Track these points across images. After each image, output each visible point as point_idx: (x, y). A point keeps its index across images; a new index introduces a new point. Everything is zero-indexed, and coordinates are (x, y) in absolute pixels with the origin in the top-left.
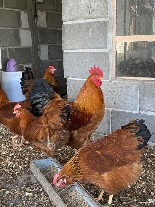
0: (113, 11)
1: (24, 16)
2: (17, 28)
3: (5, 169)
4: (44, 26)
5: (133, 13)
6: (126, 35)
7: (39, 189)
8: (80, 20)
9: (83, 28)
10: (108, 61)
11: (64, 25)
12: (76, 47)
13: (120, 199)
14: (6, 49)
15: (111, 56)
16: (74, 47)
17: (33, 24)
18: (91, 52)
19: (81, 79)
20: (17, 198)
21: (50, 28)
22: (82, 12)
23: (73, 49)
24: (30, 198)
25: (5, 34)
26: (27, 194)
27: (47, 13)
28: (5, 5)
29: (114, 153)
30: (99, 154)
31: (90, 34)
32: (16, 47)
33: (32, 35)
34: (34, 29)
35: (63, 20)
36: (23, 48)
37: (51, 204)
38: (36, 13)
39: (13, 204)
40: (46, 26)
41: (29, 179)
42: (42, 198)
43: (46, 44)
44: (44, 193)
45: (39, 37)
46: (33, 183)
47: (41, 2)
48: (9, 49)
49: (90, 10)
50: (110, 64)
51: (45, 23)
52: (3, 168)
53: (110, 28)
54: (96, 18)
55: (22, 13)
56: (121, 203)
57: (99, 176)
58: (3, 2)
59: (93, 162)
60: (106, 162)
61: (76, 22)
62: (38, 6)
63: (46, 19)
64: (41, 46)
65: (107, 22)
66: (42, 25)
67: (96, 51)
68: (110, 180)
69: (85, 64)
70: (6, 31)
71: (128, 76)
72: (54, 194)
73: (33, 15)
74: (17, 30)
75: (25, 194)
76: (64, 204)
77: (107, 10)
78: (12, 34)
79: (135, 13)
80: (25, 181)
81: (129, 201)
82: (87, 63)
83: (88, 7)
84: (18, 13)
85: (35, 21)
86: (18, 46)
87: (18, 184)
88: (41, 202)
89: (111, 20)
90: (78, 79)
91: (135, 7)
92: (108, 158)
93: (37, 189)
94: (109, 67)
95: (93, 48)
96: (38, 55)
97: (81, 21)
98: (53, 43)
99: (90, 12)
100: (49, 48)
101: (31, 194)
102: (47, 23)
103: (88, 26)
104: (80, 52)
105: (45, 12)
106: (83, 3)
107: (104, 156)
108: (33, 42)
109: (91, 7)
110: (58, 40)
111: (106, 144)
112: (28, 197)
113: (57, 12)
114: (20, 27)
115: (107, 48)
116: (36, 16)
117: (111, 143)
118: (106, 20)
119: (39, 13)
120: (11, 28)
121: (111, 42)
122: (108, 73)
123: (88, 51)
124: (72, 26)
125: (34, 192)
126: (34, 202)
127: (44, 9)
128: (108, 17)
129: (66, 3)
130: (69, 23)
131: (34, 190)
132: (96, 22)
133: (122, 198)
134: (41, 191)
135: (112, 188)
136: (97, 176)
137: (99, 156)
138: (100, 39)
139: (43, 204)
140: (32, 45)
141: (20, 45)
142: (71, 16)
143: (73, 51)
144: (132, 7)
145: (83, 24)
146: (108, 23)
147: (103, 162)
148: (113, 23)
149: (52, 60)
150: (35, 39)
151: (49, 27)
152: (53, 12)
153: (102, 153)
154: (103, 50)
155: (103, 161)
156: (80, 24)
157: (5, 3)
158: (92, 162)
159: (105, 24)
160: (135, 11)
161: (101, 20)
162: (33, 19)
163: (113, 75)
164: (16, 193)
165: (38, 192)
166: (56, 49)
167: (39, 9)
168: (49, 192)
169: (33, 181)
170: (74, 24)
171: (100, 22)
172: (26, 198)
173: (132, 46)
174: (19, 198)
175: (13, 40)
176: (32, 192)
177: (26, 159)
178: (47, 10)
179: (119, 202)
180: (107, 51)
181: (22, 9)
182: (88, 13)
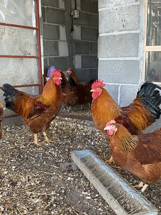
0: (145, 24)
1: (62, 30)
2: (57, 41)
3: (49, 158)
4: (79, 38)
5: (154, 28)
6: (149, 46)
7: (79, 175)
8: (114, 32)
9: (117, 39)
10: (139, 68)
11: (100, 36)
12: (110, 56)
13: (150, 188)
14: (47, 58)
15: (141, 63)
16: (109, 56)
17: (70, 37)
18: (124, 60)
19: (113, 84)
20: (61, 182)
21: (83, 41)
22: (116, 25)
23: (107, 58)
24: (72, 182)
25: (47, 45)
26: (69, 178)
27: (81, 27)
28: (47, 20)
29: (158, 148)
30: (146, 147)
31: (123, 44)
32: (55, 57)
33: (69, 47)
34: (70, 41)
35: (99, 33)
36: (61, 57)
37: (90, 188)
38: (72, 27)
39: (58, 186)
40: (80, 39)
41: (70, 166)
42: (82, 183)
43: (79, 54)
44: (83, 179)
45: (74, 48)
46: (73, 170)
47: (77, 18)
48: (49, 58)
49: (124, 23)
50: (140, 70)
51: (80, 36)
52: (47, 156)
53: (142, 39)
54: (129, 30)
55: (61, 27)
56: (152, 191)
57: (140, 166)
58: (46, 18)
59: (140, 153)
60: (150, 155)
61: (111, 34)
62: (74, 21)
63: (81, 33)
64: (76, 56)
65: (138, 33)
66: (77, 38)
67: (128, 59)
68: (150, 171)
69: (118, 70)
70: (48, 43)
71: (156, 82)
72: (94, 179)
73: (70, 29)
74: (56, 41)
75: (68, 178)
76: (104, 188)
77: (139, 23)
78: (52, 45)
79: (156, 28)
80: (67, 168)
81: (158, 189)
82: (119, 69)
83: (122, 21)
84: (58, 27)
85: (71, 34)
86: (57, 56)
87: (61, 170)
88: (81, 186)
89: (142, 32)
90: (111, 84)
91: (157, 23)
92: (153, 152)
93: (77, 175)
94: (140, 73)
95: (125, 57)
96: (73, 63)
97: (116, 33)
98: (86, 54)
99: (123, 25)
100: (82, 58)
101: (72, 179)
102: (81, 36)
103: (122, 37)
104: (113, 60)
105: (80, 27)
106: (118, 18)
107: (150, 150)
108: (69, 52)
109: (125, 21)
110: (90, 51)
111: (152, 140)
112: (70, 181)
113: (90, 27)
114: (59, 40)
115: (138, 56)
116: (72, 30)
117: (156, 139)
118: (138, 32)
119: (75, 27)
120: (51, 40)
121: (142, 51)
122: (139, 79)
123: (121, 59)
124: (107, 37)
125: (75, 177)
126: (76, 185)
127: (80, 24)
128: (139, 29)
129: (103, 17)
130: (104, 34)
131: (75, 175)
132: (129, 33)
133: (151, 187)
134: (80, 177)
135: (150, 178)
136: (138, 166)
137: (145, 149)
138: (132, 49)
139: (83, 187)
140: (68, 55)
141: (58, 55)
142: (106, 28)
143: (107, 59)
144: (154, 23)
145: (117, 35)
146: (140, 35)
147: (148, 155)
148: (144, 34)
149: (85, 69)
150: (70, 50)
151: (83, 39)
152: (86, 26)
153: (148, 147)
154: (134, 59)
155: (148, 153)
156: (114, 36)
157: (47, 18)
158: (138, 152)
159: (137, 35)
160: (156, 26)
161: (134, 32)
162: (70, 33)
163: (143, 80)
164: (60, 178)
165: (78, 177)
166: (88, 59)
167: (75, 24)
168: (89, 178)
169: (74, 168)
170: (109, 36)
171: (133, 33)
172: (68, 182)
173: (153, 58)
174: (62, 181)
175: (53, 50)
176: (73, 177)
177: (66, 150)
178: (81, 25)
179: (149, 190)
180: (138, 59)
181: (61, 24)
182: (122, 26)
